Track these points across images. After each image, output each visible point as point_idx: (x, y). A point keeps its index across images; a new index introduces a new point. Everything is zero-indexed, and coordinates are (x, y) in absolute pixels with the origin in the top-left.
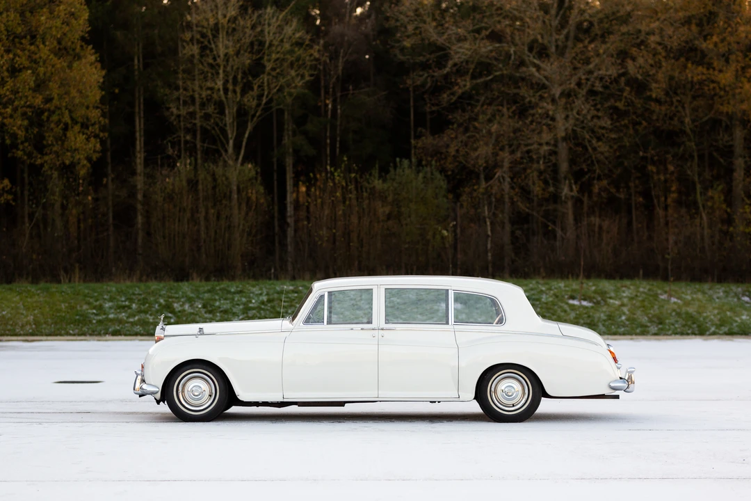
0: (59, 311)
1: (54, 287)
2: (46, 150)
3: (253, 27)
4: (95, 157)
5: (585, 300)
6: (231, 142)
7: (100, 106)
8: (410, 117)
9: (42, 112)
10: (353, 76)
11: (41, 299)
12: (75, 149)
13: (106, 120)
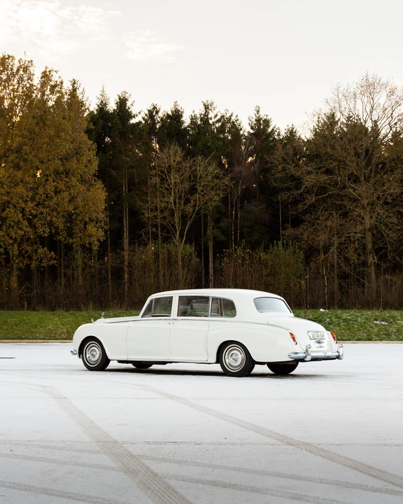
1: (78, 313)
2: (74, 236)
3: (191, 167)
4: (102, 239)
5: (383, 321)
6: (178, 232)
7: (104, 211)
8: (279, 219)
9: (73, 215)
10: (247, 196)
12: (92, 235)
13: (108, 219)
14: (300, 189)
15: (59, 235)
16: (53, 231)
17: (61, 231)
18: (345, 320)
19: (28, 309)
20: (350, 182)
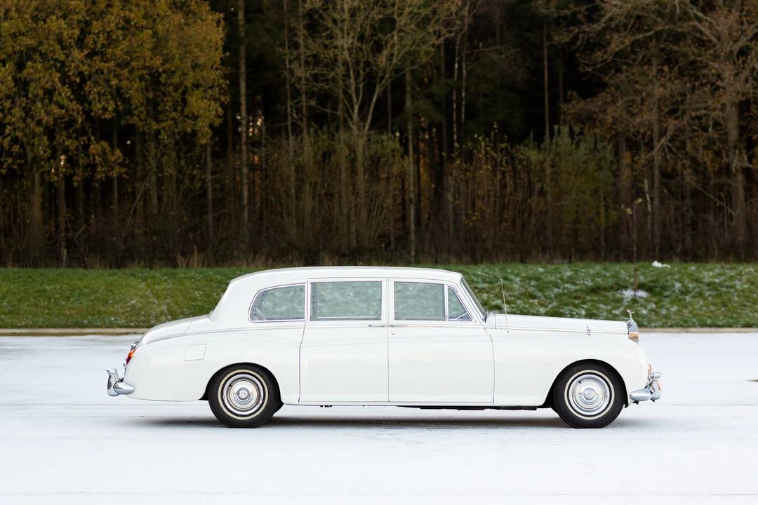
0: (195, 299)
2: (161, 117)
4: (217, 122)
6: (356, 108)
7: (220, 67)
8: (543, 77)
9: (160, 75)
11: (170, 286)
12: (198, 116)
13: (227, 82)
14: (598, 21)
15: (131, 115)
16: (121, 108)
17: (136, 108)
18: (711, 285)
19: (70, 266)
20: (694, 8)
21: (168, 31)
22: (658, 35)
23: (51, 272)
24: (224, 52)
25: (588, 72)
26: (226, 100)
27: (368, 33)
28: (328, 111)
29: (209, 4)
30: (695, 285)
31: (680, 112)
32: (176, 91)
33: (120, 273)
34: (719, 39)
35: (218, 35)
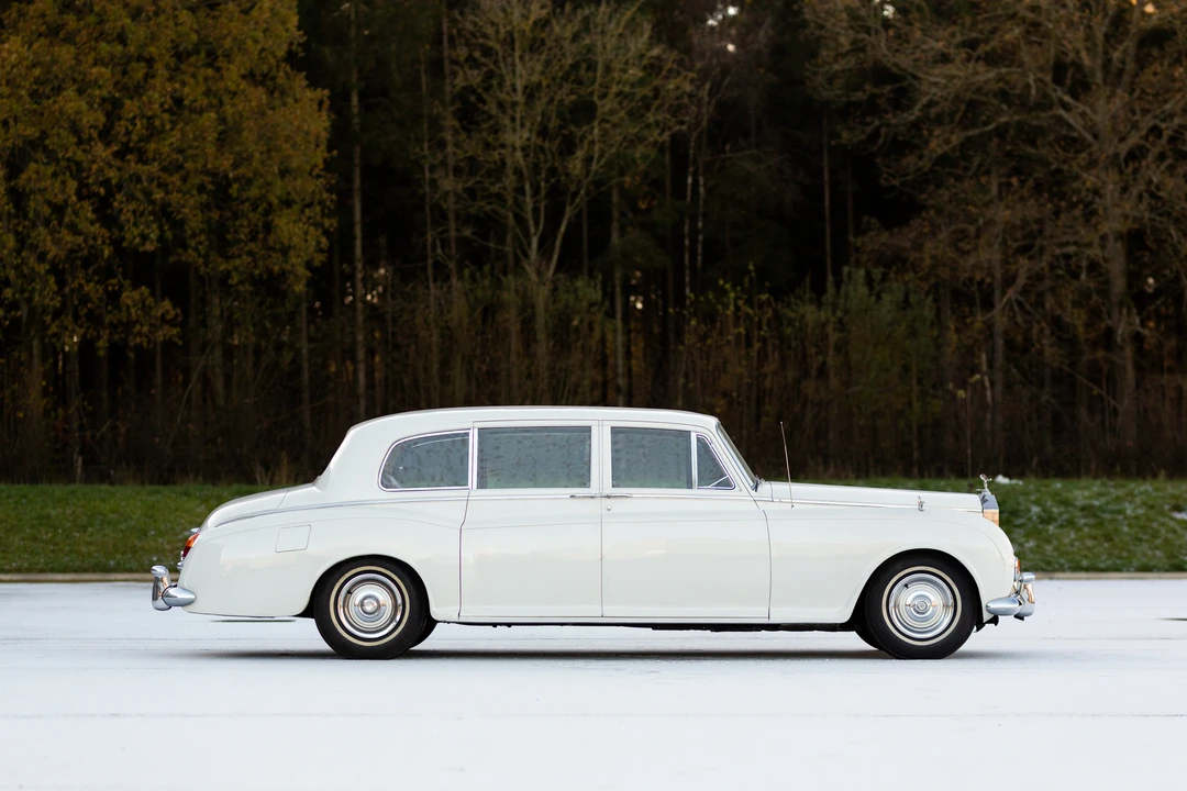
2: (234, 250)
3: (575, 38)
4: (319, 259)
6: (535, 241)
7: (323, 173)
8: (822, 200)
9: (229, 185)
12: (289, 248)
13: (334, 197)
14: (910, 108)
15: (185, 247)
16: (169, 235)
17: (194, 235)
18: (1087, 510)
19: (88, 480)
20: (1058, 89)
21: (241, 117)
22: (1001, 132)
23: (58, 490)
24: (329, 150)
25: (894, 187)
26: (331, 225)
27: (554, 124)
28: (492, 245)
29: (307, 78)
30: (1062, 509)
31: (1035, 250)
32: (254, 210)
33: (166, 491)
34: (1096, 137)
35: (320, 124)
